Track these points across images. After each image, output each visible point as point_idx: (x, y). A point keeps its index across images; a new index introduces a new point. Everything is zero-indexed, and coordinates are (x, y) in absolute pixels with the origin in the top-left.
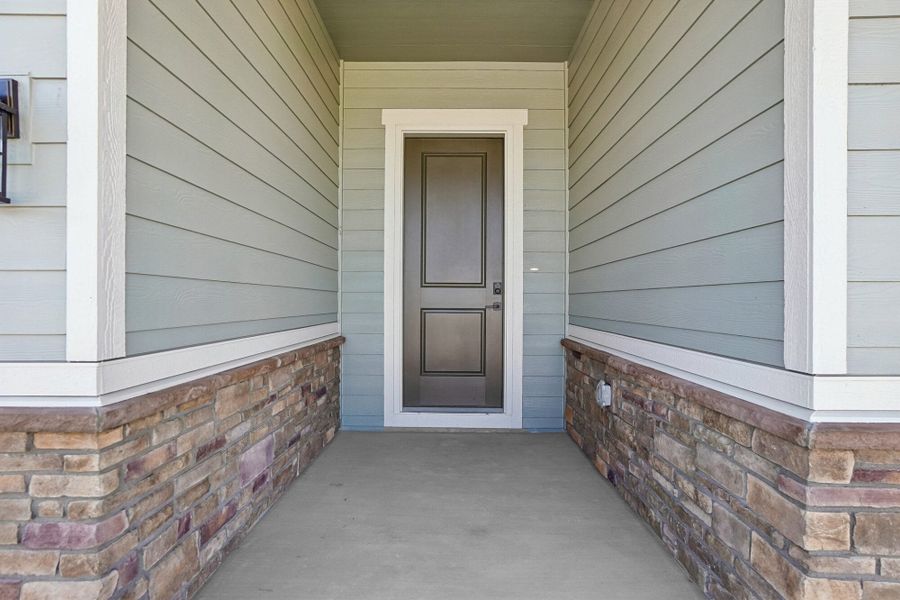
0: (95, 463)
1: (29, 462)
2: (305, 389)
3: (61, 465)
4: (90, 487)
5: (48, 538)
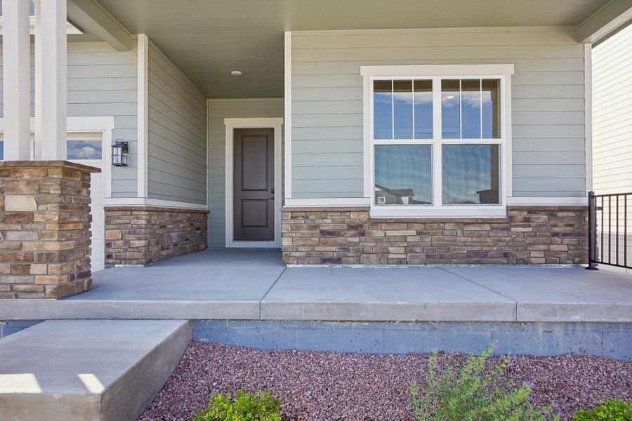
0: (144, 217)
1: (131, 217)
2: (191, 224)
3: (137, 218)
4: (144, 222)
5: (135, 233)
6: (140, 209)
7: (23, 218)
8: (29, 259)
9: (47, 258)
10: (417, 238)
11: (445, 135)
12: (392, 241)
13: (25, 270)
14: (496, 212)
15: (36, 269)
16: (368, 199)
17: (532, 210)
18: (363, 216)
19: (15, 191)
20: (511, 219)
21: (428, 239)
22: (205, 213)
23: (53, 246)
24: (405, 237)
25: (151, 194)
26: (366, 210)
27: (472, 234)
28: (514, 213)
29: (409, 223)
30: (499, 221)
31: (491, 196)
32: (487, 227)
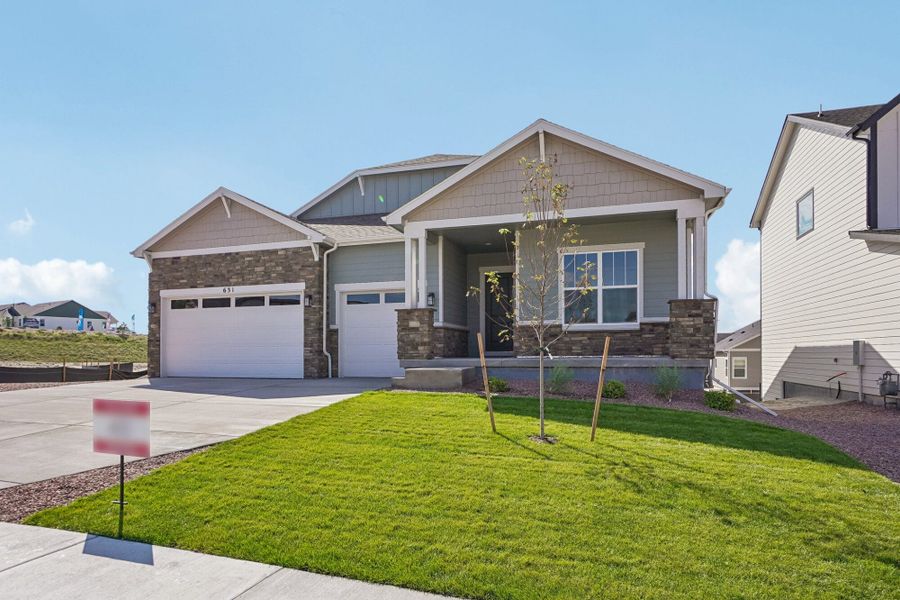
6: (441, 328)
7: (415, 329)
8: (418, 345)
9: (424, 344)
10: (588, 341)
11: (604, 284)
12: (574, 343)
13: (416, 349)
14: (634, 326)
15: (420, 348)
16: (561, 320)
17: (655, 325)
18: (558, 330)
19: (413, 320)
20: (642, 330)
21: (594, 342)
22: (467, 332)
23: (426, 340)
24: (581, 341)
25: (445, 320)
26: (560, 326)
27: (620, 339)
28: (644, 326)
29: (583, 333)
30: (636, 331)
31: (632, 317)
32: (628, 335)
